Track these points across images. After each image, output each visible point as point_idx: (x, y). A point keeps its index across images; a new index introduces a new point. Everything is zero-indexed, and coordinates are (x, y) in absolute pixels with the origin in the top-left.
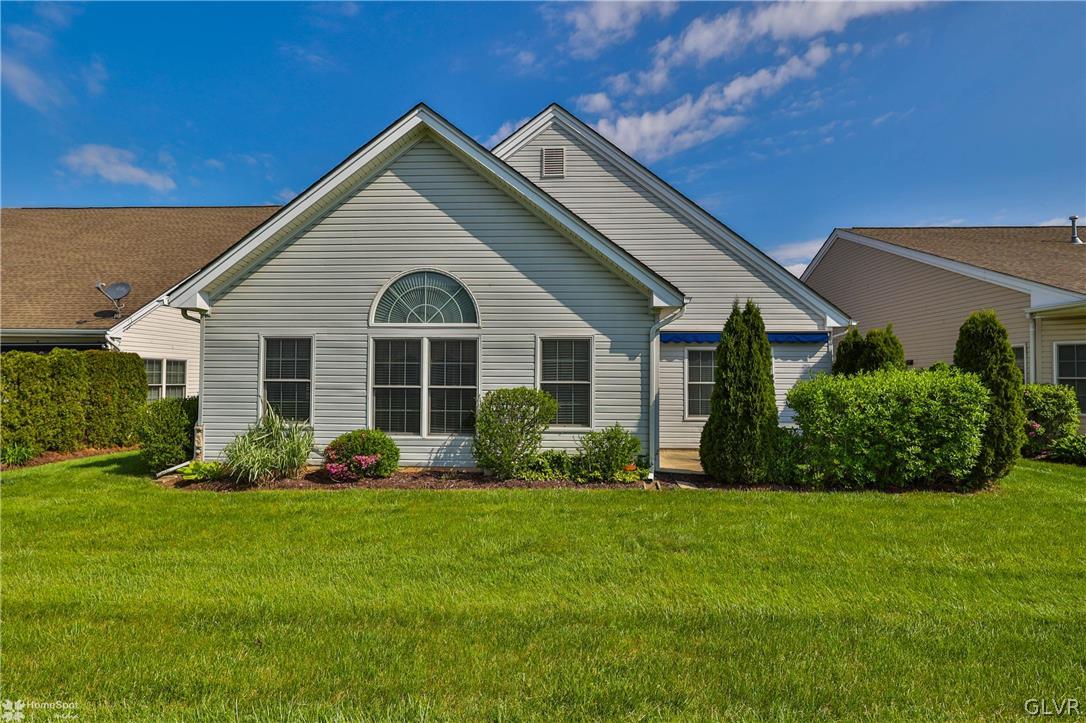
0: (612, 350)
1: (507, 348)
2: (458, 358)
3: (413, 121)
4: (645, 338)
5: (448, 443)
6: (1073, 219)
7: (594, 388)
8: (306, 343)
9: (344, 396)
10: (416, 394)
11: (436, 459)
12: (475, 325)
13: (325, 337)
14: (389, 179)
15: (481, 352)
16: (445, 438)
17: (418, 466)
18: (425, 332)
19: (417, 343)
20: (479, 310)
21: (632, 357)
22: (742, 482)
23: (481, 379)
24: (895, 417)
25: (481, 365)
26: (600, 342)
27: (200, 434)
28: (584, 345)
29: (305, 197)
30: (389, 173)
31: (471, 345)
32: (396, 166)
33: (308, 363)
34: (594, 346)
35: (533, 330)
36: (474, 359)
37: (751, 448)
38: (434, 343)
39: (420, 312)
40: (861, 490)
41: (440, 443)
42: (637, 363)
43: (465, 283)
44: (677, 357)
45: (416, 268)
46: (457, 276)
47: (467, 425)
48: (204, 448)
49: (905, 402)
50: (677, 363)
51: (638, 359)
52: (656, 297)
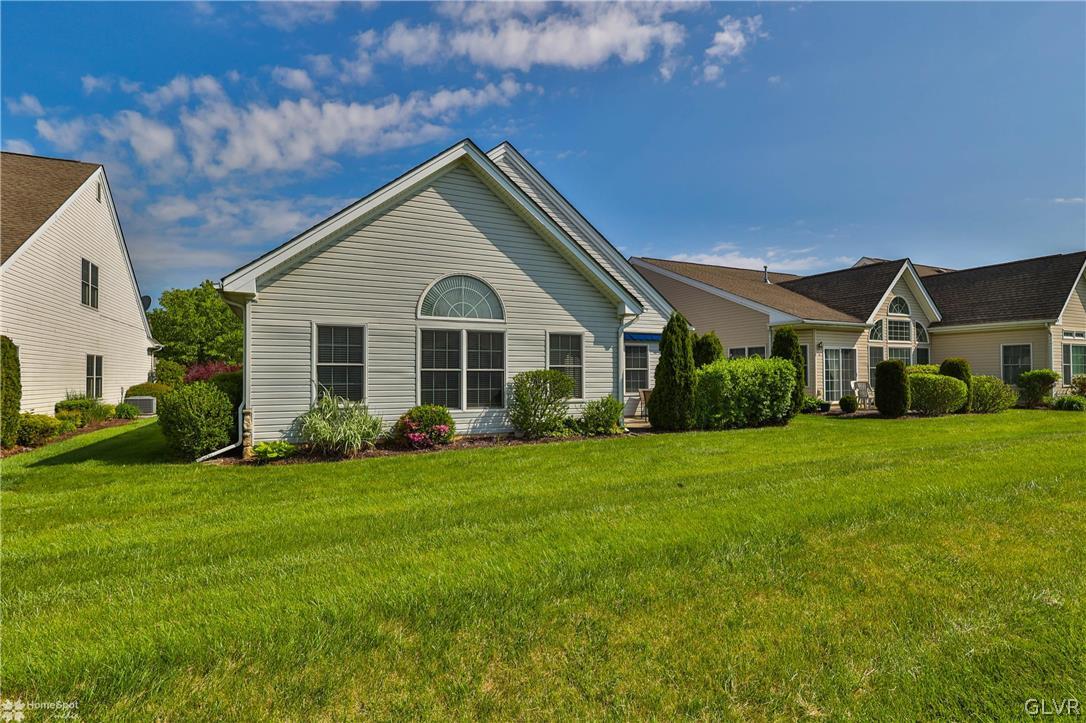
0: (596, 343)
1: (527, 339)
2: (490, 347)
3: (459, 152)
4: (614, 335)
5: (483, 414)
6: (765, 267)
7: (584, 370)
8: (358, 331)
9: (395, 379)
10: (457, 376)
11: (474, 428)
12: (503, 321)
13: (378, 326)
14: (431, 193)
15: (507, 342)
16: (480, 411)
17: (459, 435)
18: (464, 324)
19: (457, 334)
20: (506, 309)
21: (607, 348)
22: (683, 428)
23: (507, 364)
24: (760, 385)
25: (507, 353)
26: (588, 337)
27: (248, 417)
28: (578, 338)
29: (366, 201)
30: (431, 189)
31: (499, 337)
32: (437, 184)
33: (361, 349)
34: (584, 339)
35: (546, 327)
36: (503, 349)
37: (689, 406)
38: (470, 333)
39: (458, 308)
40: (741, 428)
41: (477, 415)
42: (610, 353)
43: (494, 287)
45: (456, 272)
46: (488, 281)
47: (497, 400)
48: (254, 430)
49: (765, 376)
51: (611, 350)
52: (626, 307)
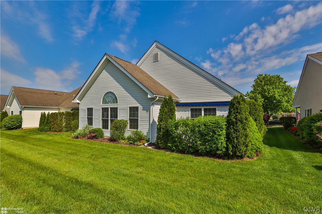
0: (143, 110)
1: (123, 109)
2: (115, 112)
3: (105, 57)
7: (139, 120)
8: (92, 109)
9: (97, 120)
10: (108, 120)
12: (117, 104)
13: (95, 108)
14: (104, 71)
17: (108, 137)
18: (109, 106)
19: (108, 108)
20: (118, 100)
21: (147, 111)
23: (118, 117)
25: (118, 114)
28: (137, 108)
31: (116, 109)
32: (105, 68)
33: (93, 113)
34: (139, 108)
35: (128, 105)
36: (117, 112)
38: (111, 108)
42: (148, 113)
43: (116, 94)
44: (187, 111)
45: (108, 91)
46: (114, 92)
50: (187, 112)
52: (148, 95)
